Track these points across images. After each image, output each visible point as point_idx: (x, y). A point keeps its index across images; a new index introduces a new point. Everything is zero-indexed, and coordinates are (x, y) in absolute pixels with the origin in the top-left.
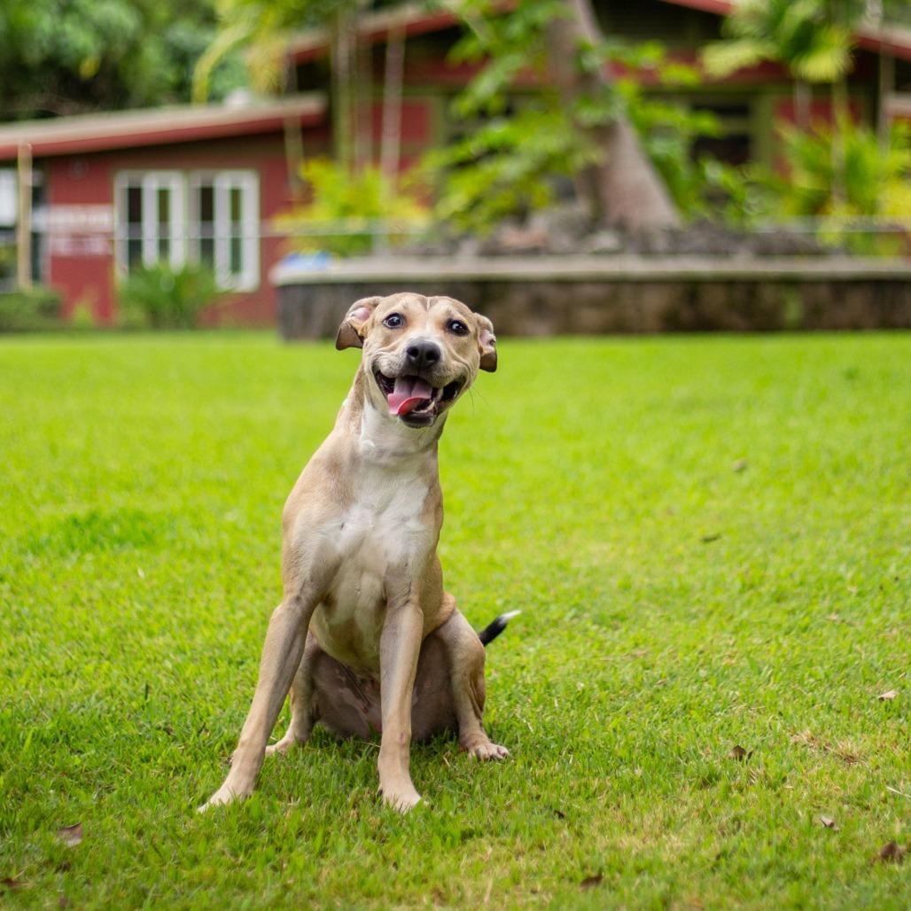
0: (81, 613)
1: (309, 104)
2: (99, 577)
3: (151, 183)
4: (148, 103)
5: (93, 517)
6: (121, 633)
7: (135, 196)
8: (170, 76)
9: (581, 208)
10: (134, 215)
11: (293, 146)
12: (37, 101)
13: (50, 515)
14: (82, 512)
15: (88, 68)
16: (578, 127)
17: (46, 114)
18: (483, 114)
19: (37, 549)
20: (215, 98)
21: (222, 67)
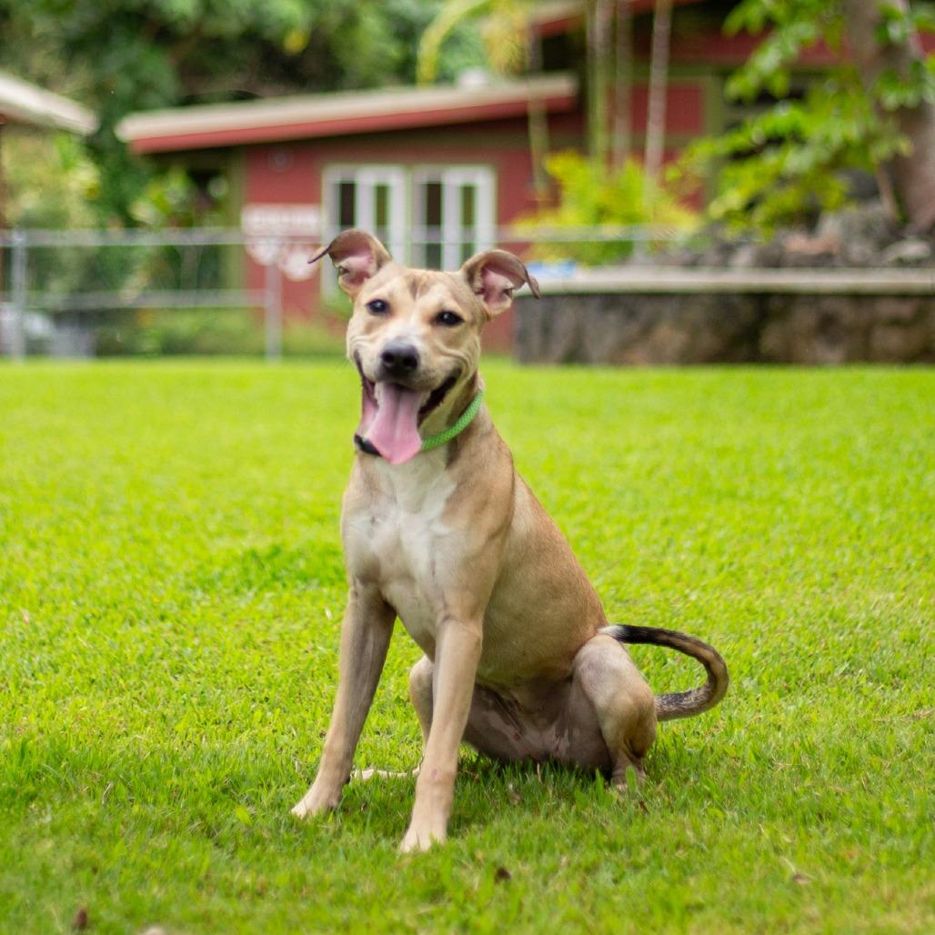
0: (254, 657)
1: (559, 86)
2: (277, 617)
3: (367, 177)
4: (366, 84)
5: (276, 551)
6: (300, 678)
7: (347, 193)
8: (394, 51)
9: (884, 208)
10: (347, 215)
11: (537, 135)
12: (235, 82)
13: (226, 548)
14: (263, 546)
15: (294, 42)
16: (881, 112)
17: (243, 97)
18: (765, 98)
19: (207, 585)
20: (444, 78)
21: (453, 41)
